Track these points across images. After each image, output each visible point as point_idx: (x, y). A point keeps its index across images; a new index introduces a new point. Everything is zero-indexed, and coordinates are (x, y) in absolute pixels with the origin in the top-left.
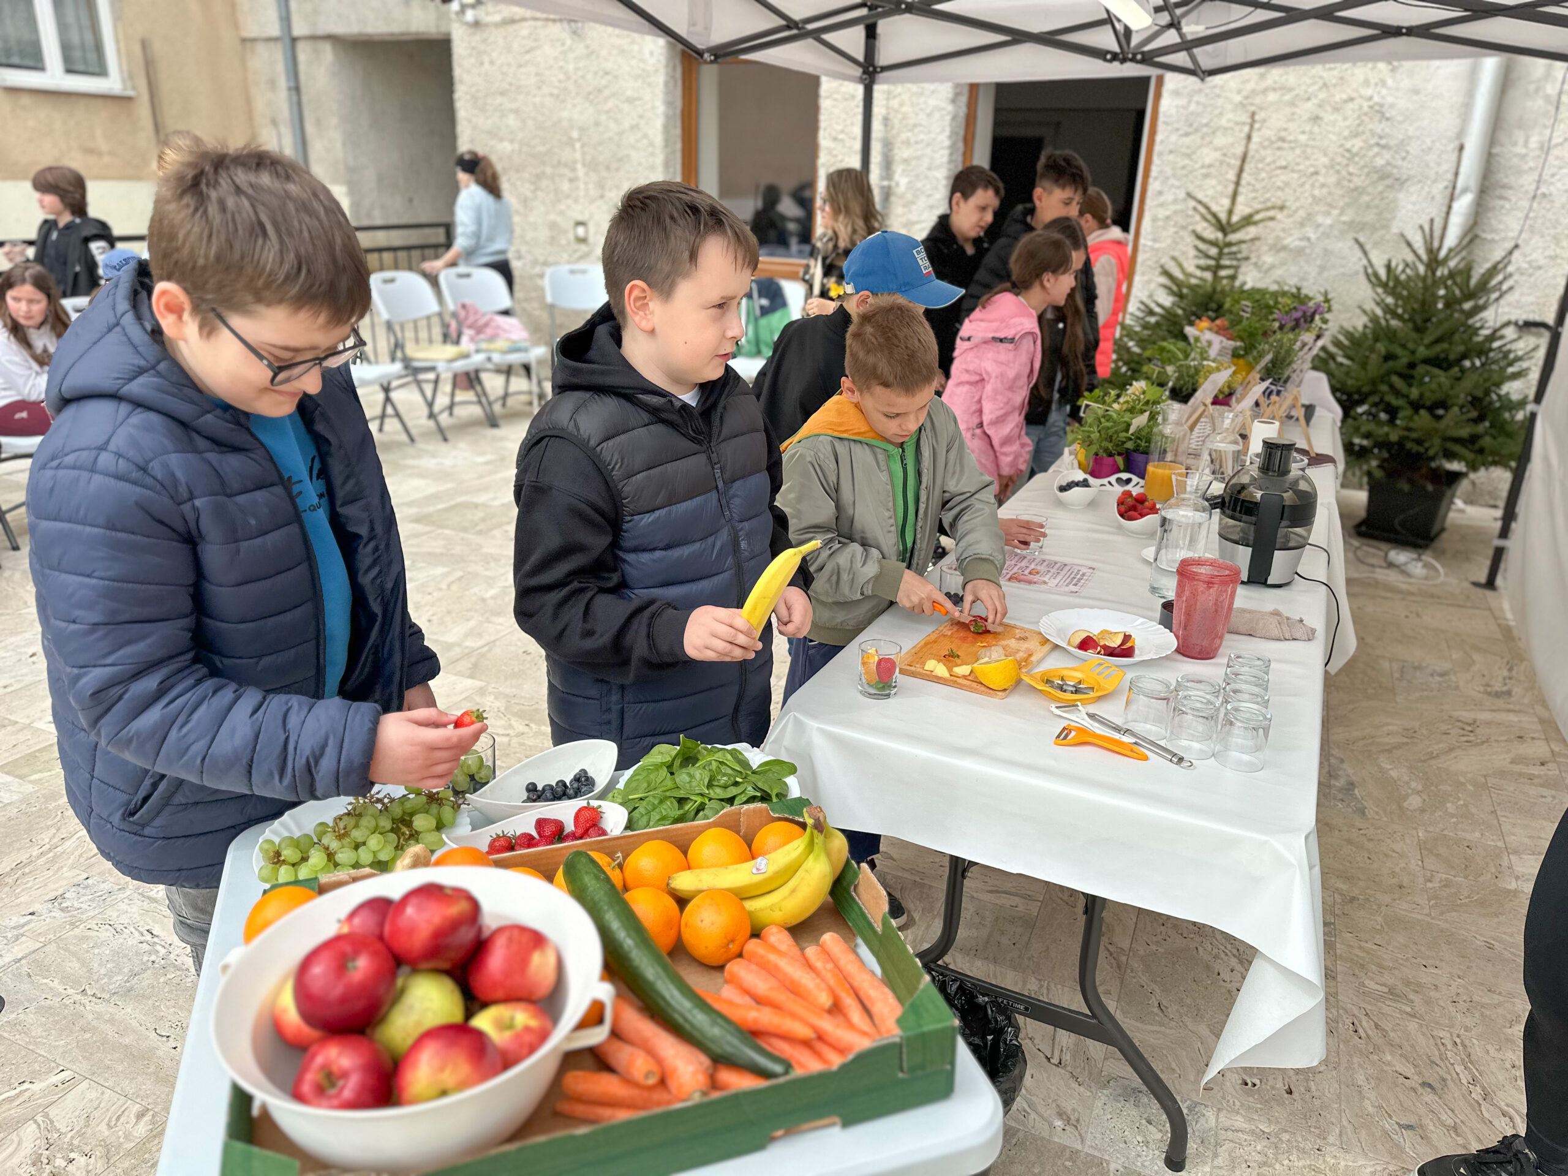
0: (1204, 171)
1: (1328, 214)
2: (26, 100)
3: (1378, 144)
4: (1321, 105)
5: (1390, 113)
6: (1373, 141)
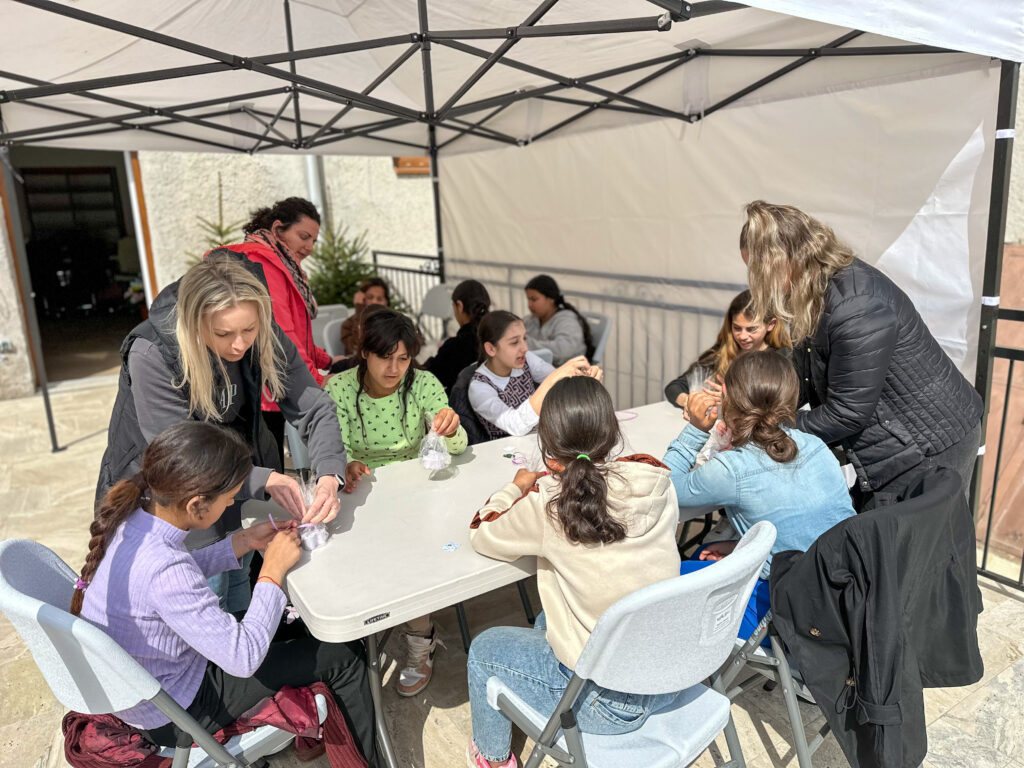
3: (269, 186)
4: (235, 167)
5: (271, 171)
6: (267, 185)
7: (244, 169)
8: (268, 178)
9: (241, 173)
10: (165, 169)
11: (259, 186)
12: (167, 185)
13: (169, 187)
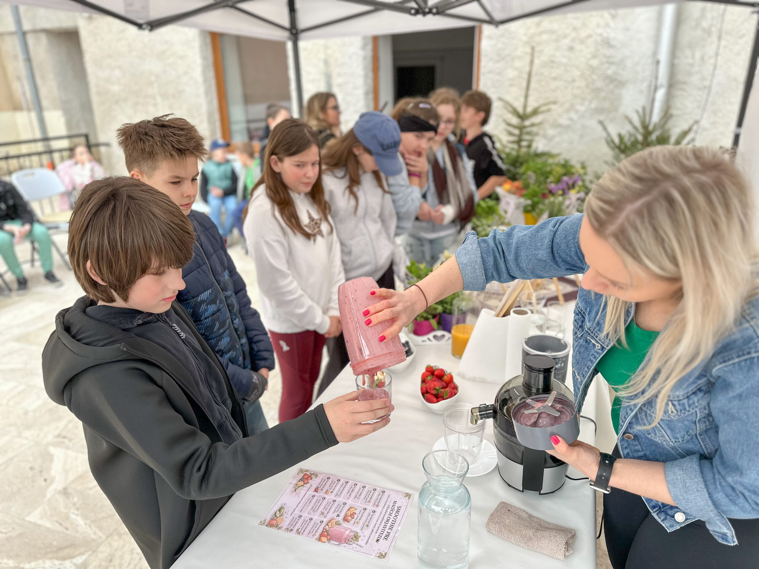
1: (582, 104)
4: (573, 40)
5: (613, 43)
6: (604, 60)
7: (582, 42)
8: (608, 52)
9: (578, 47)
11: (595, 62)
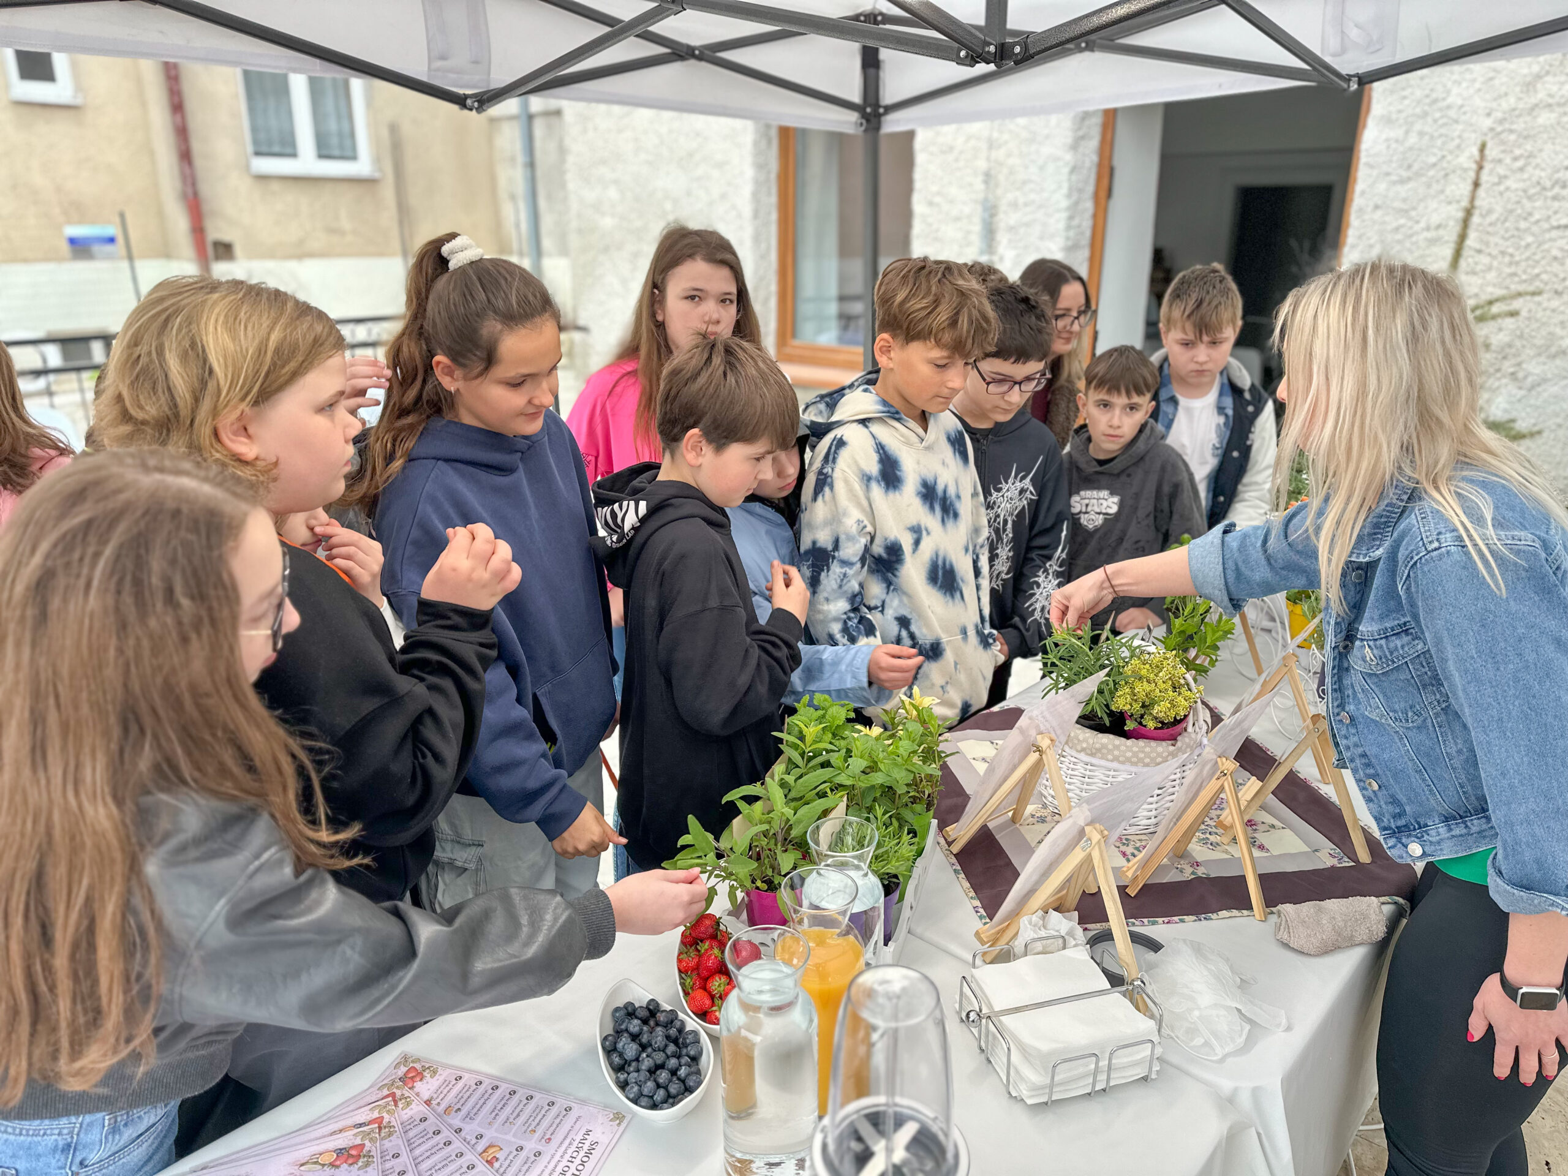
0: (1428, 235)
2: (275, 186)
10: (1413, 139)
12: (1402, 181)
13: (1403, 190)
